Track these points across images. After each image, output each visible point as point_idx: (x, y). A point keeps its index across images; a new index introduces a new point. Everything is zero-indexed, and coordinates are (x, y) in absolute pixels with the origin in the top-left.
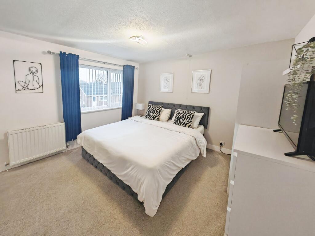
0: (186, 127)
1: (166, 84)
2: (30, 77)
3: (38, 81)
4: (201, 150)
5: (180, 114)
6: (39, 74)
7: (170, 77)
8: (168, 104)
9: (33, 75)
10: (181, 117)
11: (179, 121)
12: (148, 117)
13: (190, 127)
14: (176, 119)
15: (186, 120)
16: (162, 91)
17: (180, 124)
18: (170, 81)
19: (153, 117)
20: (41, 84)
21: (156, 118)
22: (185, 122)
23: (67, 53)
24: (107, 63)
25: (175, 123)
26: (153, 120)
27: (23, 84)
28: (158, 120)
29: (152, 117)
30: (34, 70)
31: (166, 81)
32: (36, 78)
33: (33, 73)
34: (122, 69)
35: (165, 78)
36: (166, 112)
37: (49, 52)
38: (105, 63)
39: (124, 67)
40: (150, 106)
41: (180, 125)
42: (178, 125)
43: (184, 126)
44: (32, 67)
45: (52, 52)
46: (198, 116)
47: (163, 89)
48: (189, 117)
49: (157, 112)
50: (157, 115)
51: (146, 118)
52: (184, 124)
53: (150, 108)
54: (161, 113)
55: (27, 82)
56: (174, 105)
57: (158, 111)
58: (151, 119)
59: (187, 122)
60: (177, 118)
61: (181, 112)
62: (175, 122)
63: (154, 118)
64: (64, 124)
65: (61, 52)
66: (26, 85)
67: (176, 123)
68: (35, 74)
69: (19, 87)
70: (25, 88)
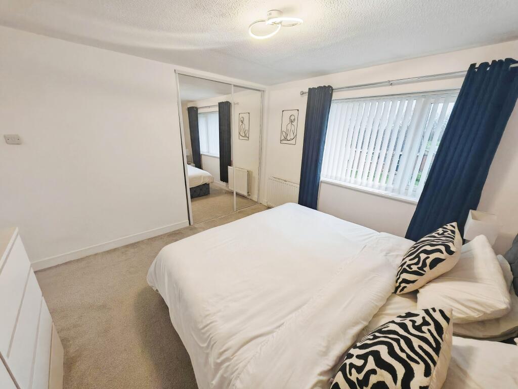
2: (289, 126)
3: (293, 131)
20: (295, 135)
21: (403, 276)
27: (284, 134)
30: (292, 118)
32: (293, 128)
37: (302, 94)
44: (291, 116)
49: (416, 260)
50: (410, 266)
55: (287, 132)
66: (286, 135)
68: (293, 123)
69: (283, 138)
70: (286, 139)
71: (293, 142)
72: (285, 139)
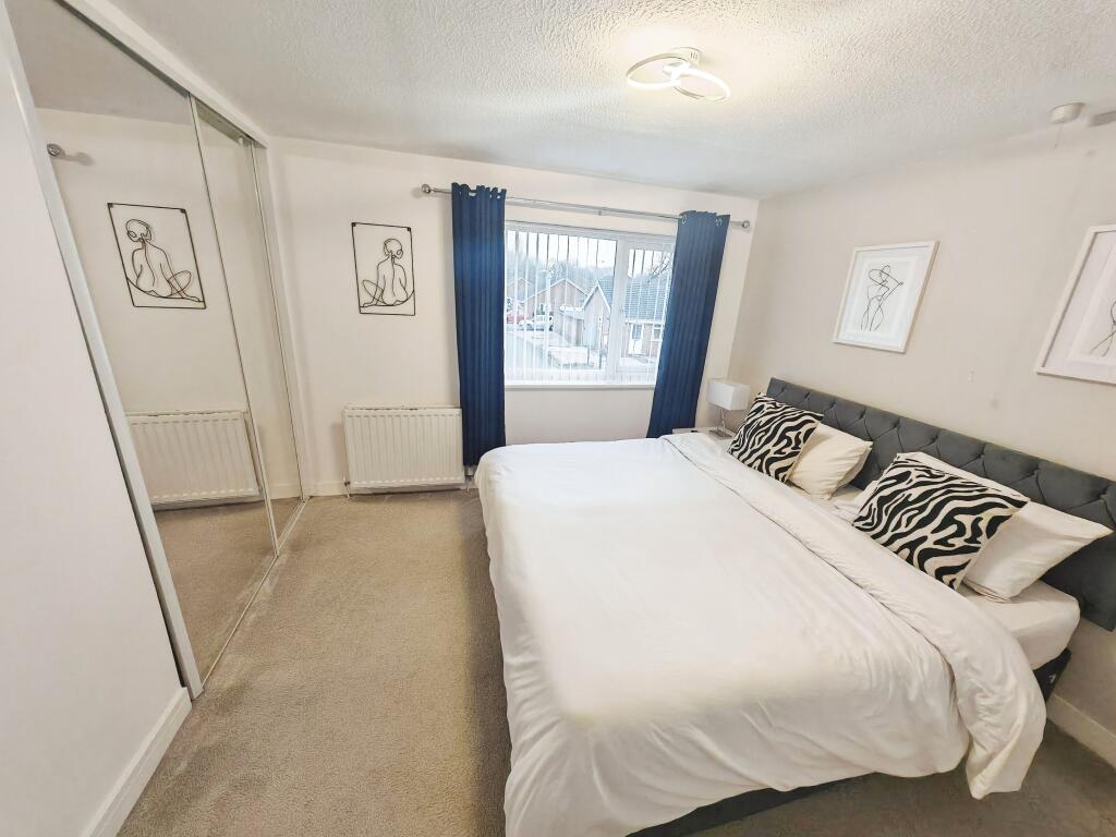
0: (922, 568)
1: (875, 304)
2: (386, 268)
3: (403, 282)
4: (977, 747)
5: (902, 486)
6: (405, 261)
7: (910, 267)
8: (863, 411)
9: (393, 263)
10: (906, 503)
11: (885, 518)
12: (738, 450)
13: (947, 578)
14: (874, 501)
15: (934, 531)
16: (844, 337)
17: (885, 538)
18: (905, 288)
19: (761, 457)
20: (410, 291)
21: (775, 466)
22: (924, 539)
23: (473, 187)
24: (605, 209)
25: (861, 519)
26: (760, 469)
27: (372, 289)
28: (781, 475)
29: (755, 456)
30: (394, 247)
31: (875, 290)
32: (399, 274)
33: (393, 257)
34: (672, 229)
35: (875, 275)
36: (836, 451)
37: (427, 190)
38: (601, 211)
39: (680, 220)
40: (759, 405)
41: (886, 544)
42: (875, 537)
43: (909, 560)
44: (389, 240)
45: (432, 188)
46: (1044, 535)
47: (850, 332)
48: (958, 518)
49: (785, 441)
50: (779, 452)
51: (733, 450)
52: (912, 545)
53: (758, 415)
54: (808, 449)
55: (381, 284)
56: (897, 422)
57: (792, 435)
58: (750, 465)
59: (936, 543)
60: (882, 501)
61: (914, 473)
62: (865, 513)
63: (764, 464)
64: (458, 411)
65: (454, 185)
66: (379, 292)
67: (866, 524)
68: (397, 261)
69: (365, 298)
70: (378, 301)
71: (407, 308)
72: (374, 301)
